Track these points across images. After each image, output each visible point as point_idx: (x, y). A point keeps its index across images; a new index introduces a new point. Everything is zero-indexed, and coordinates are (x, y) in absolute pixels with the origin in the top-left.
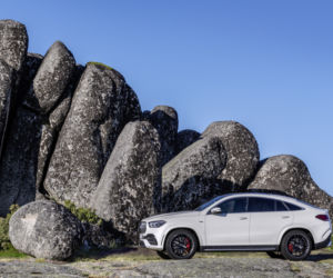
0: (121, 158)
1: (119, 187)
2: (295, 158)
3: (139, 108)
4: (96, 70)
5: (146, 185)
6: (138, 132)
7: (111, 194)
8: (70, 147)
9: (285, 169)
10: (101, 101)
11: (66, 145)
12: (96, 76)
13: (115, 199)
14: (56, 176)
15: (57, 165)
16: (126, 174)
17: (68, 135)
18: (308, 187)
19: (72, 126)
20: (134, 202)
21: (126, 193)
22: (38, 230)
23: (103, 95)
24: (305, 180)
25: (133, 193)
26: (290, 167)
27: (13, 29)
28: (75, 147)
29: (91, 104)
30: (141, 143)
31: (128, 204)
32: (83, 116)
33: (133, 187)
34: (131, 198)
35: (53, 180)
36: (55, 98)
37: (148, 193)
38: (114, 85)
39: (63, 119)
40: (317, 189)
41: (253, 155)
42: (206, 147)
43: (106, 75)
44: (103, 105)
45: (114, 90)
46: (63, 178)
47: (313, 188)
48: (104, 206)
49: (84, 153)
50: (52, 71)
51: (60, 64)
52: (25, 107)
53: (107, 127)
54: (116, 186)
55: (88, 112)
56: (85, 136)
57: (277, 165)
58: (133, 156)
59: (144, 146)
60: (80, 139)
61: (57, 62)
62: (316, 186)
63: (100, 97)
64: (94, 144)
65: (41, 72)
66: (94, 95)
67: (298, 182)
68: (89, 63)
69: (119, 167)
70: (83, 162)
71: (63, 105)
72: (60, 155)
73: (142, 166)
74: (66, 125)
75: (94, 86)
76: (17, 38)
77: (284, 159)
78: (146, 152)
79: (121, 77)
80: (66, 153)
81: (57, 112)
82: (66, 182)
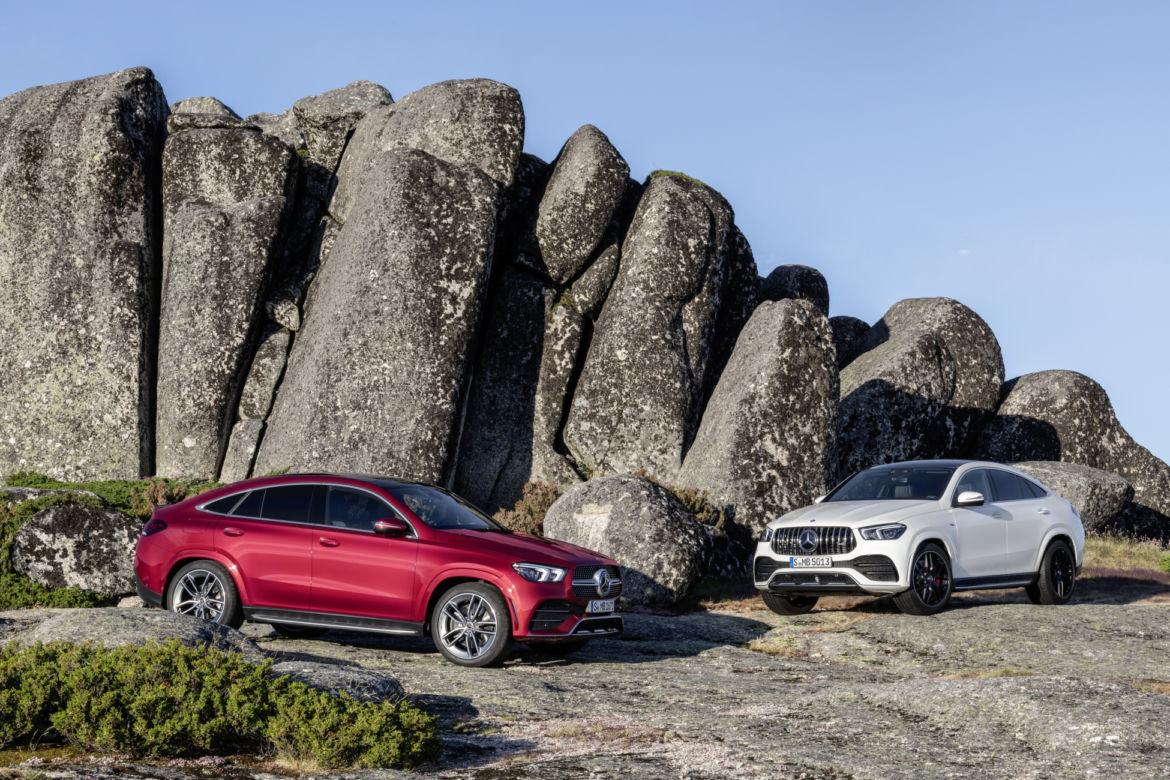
0: (754, 380)
1: (752, 442)
2: (1084, 377)
3: (755, 270)
4: (674, 187)
5: (808, 438)
6: (789, 323)
7: (735, 458)
8: (621, 355)
9: (1062, 402)
10: (687, 255)
11: (611, 349)
12: (675, 202)
13: (744, 468)
14: (591, 417)
15: (593, 393)
16: (765, 415)
17: (617, 328)
18: (1112, 439)
19: (625, 308)
20: (784, 476)
21: (767, 456)
22: (612, 541)
23: (692, 242)
24: (1105, 424)
25: (781, 456)
26: (1072, 398)
27: (494, 98)
28: (631, 353)
29: (664, 261)
30: (796, 347)
31: (772, 479)
32: (647, 288)
33: (781, 443)
34: (778, 467)
35: (585, 426)
36: (586, 249)
37: (813, 456)
38: (713, 221)
39: (603, 293)
40: (1131, 444)
41: (992, 372)
42: (912, 354)
43: (695, 198)
44: (691, 263)
45: (712, 232)
46: (606, 421)
47: (1121, 441)
48: (721, 484)
49: (652, 367)
50: (581, 190)
51: (599, 176)
52: (521, 267)
53: (697, 310)
54: (744, 441)
55: (660, 279)
56: (654, 330)
57: (1045, 392)
58: (780, 376)
59: (802, 353)
60: (642, 338)
61: (592, 170)
62: (1128, 438)
63: (685, 247)
64: (673, 347)
65: (556, 193)
66: (671, 242)
67: (1090, 429)
68: (656, 174)
69: (750, 400)
70: (650, 387)
71: (601, 265)
72: (599, 371)
73: (799, 397)
74: (609, 307)
75: (671, 223)
76: (503, 120)
77: (1059, 379)
78: (806, 366)
79: (725, 204)
80: (611, 367)
81: (590, 278)
82: (613, 430)
